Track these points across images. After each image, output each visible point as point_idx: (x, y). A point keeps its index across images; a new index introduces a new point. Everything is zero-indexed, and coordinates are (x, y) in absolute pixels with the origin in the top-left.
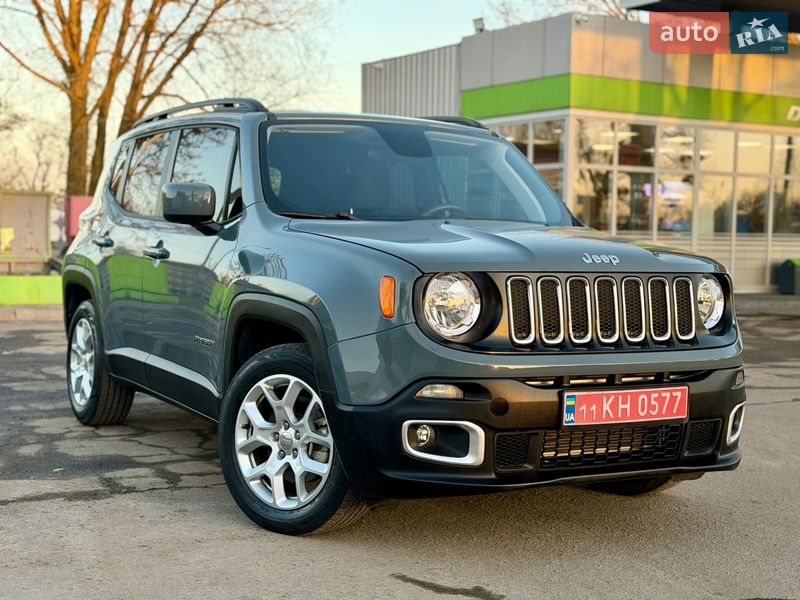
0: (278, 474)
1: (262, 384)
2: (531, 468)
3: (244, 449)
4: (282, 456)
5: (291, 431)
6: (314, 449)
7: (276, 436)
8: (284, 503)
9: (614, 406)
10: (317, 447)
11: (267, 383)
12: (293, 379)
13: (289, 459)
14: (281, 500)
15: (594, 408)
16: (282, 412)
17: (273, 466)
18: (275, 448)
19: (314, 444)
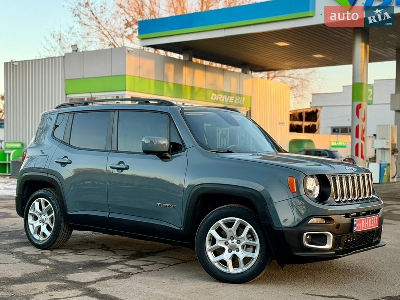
0: (230, 259)
1: (221, 222)
2: (341, 249)
3: (210, 250)
4: (230, 252)
5: (235, 241)
6: (247, 248)
7: (227, 244)
8: (233, 271)
9: (365, 224)
10: (248, 246)
11: (223, 221)
12: (237, 220)
13: (234, 252)
14: (231, 270)
15: (360, 225)
16: (231, 233)
17: (227, 256)
18: (227, 248)
19: (247, 245)
